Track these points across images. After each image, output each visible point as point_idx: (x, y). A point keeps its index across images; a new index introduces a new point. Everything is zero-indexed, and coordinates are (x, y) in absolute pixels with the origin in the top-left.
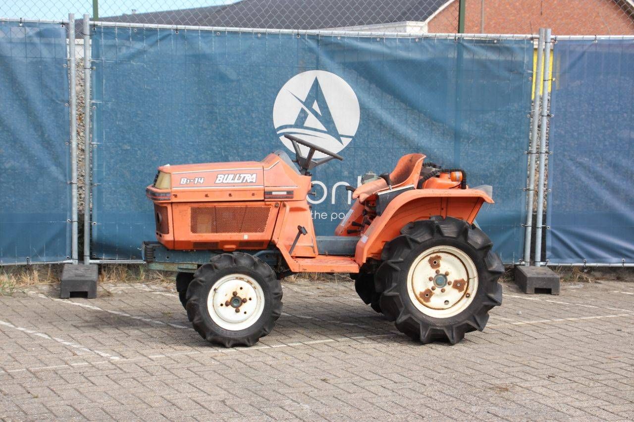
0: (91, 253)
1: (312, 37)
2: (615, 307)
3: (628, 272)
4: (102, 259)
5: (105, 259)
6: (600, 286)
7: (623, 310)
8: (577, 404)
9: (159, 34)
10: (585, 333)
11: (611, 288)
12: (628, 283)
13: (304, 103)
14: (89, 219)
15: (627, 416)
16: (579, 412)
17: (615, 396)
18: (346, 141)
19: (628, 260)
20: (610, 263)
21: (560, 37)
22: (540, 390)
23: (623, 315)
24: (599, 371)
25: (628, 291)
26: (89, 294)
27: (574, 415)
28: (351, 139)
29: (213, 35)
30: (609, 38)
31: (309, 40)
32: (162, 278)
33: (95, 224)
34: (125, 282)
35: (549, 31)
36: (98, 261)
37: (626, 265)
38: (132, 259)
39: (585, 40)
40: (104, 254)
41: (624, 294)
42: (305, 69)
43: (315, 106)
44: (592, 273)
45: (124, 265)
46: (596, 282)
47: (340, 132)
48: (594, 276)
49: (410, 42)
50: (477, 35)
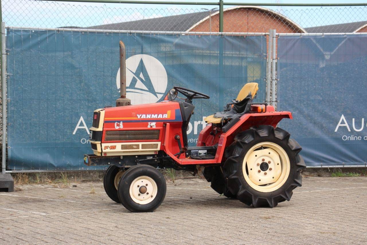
0: (6, 167)
1: (139, 35)
2: (320, 187)
3: (324, 172)
4: (13, 170)
5: (15, 170)
6: (309, 179)
7: (324, 188)
8: (308, 222)
9: (47, 33)
10: (305, 198)
11: (316, 180)
12: (325, 178)
13: (135, 74)
14: (6, 146)
15: (335, 225)
16: (310, 225)
17: (327, 219)
18: (160, 96)
19: (324, 164)
20: (314, 166)
21: (281, 34)
22: (286, 218)
23: (325, 190)
24: (317, 211)
25: (325, 181)
26: (9, 189)
27: (308, 226)
28: (163, 95)
29: (80, 34)
30: (309, 34)
31: (137, 37)
32: (50, 181)
33: (9, 148)
34: (27, 184)
35: (275, 31)
36: (11, 172)
37: (323, 167)
38: (32, 169)
39: (295, 36)
40: (15, 167)
41: (323, 182)
42: (135, 54)
43: (141, 76)
44: (304, 173)
45: (27, 174)
46: (306, 178)
47: (156, 91)
48: (305, 174)
49: (196, 38)
50: (234, 33)
